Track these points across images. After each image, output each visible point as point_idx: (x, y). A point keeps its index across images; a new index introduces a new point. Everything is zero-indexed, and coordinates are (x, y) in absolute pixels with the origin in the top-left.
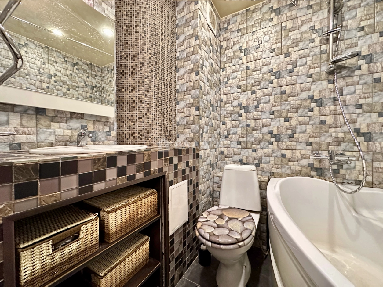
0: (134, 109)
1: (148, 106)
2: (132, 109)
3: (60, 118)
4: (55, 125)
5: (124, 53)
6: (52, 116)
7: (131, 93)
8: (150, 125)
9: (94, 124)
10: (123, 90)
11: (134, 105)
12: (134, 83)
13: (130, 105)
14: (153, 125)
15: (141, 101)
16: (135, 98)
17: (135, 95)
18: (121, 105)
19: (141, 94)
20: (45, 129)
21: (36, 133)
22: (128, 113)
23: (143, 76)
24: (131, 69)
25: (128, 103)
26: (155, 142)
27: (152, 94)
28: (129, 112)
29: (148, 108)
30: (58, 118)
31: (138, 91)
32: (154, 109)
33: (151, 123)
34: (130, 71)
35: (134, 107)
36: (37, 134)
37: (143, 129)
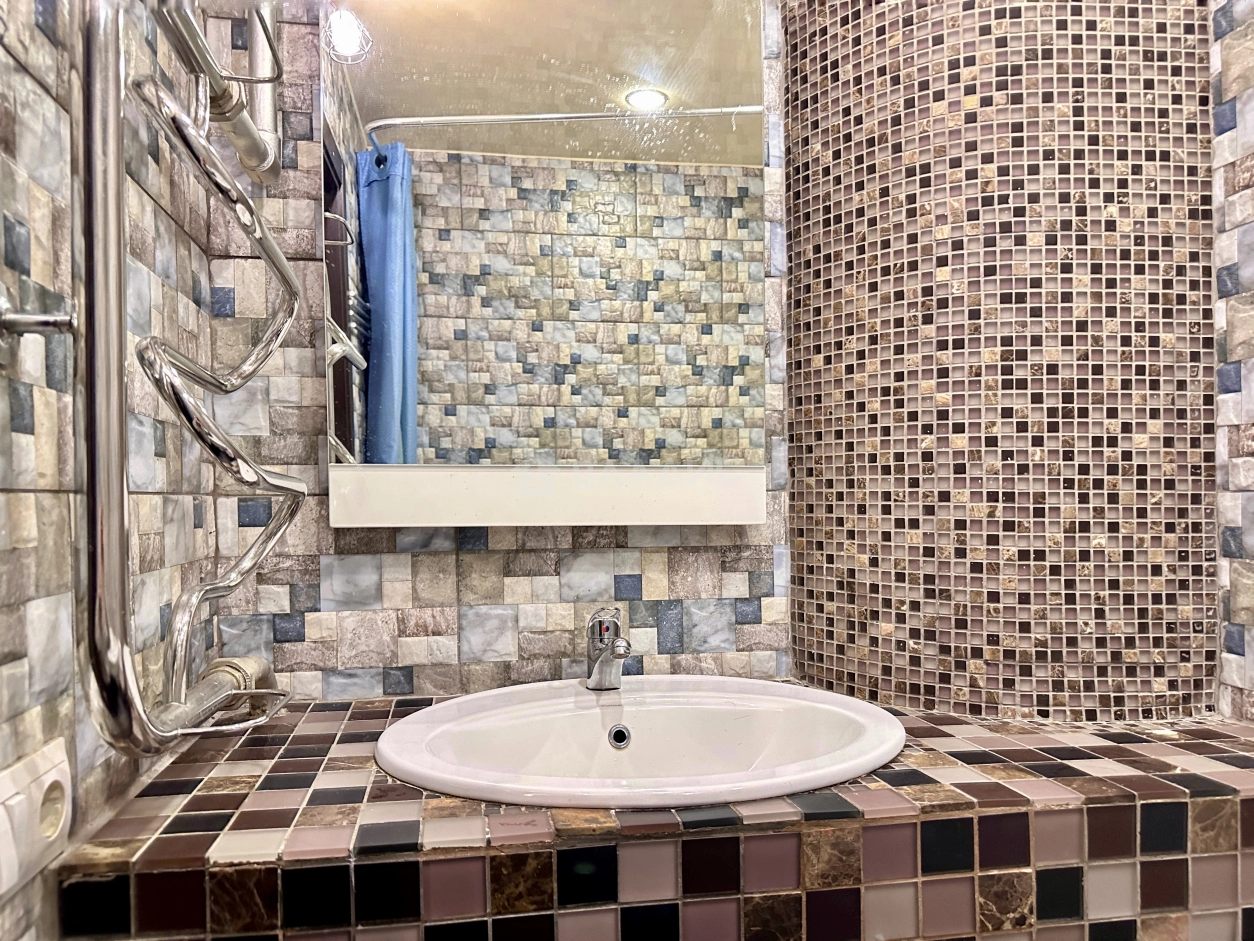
0: (873, 469)
1: (960, 442)
2: (862, 468)
3: (533, 556)
4: (517, 587)
5: (818, 147)
6: (508, 552)
7: (856, 376)
8: (976, 567)
9: (672, 568)
10: (818, 361)
11: (871, 444)
12: (873, 311)
13: (850, 446)
14: (994, 568)
15: (913, 416)
16: (879, 398)
17: (880, 384)
18: (810, 449)
19: (913, 374)
20: (484, 609)
21: (455, 626)
22: (840, 496)
23: (927, 249)
24: (856, 230)
25: (839, 435)
26: (1009, 683)
27: (990, 355)
28: (845, 490)
29: (958, 454)
30: (527, 555)
31: (892, 357)
32: (1007, 455)
33: (978, 551)
34: (849, 240)
35: (873, 458)
36: (460, 628)
37: (930, 594)
